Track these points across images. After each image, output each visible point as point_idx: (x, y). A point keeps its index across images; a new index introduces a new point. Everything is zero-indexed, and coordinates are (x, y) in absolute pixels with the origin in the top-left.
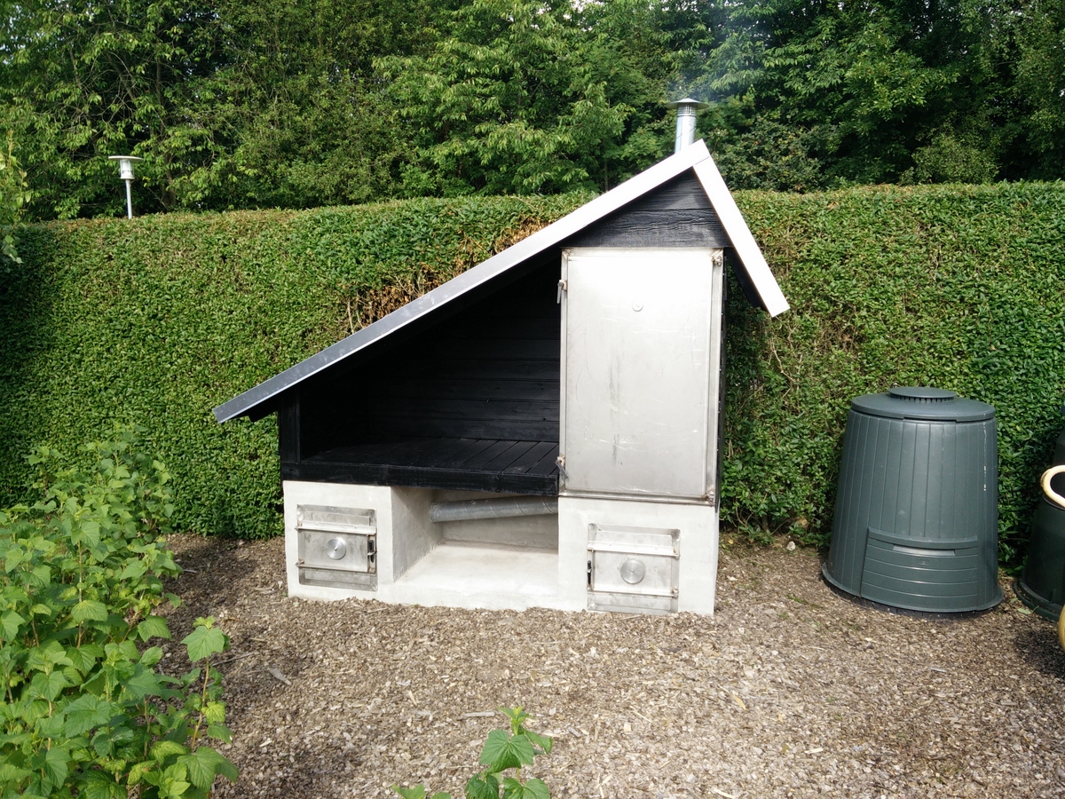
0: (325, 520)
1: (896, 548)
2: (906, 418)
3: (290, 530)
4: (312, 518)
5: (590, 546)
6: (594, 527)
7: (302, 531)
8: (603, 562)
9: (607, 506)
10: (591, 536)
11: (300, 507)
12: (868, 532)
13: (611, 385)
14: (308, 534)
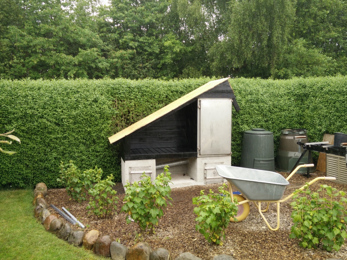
0: (138, 170)
1: (261, 162)
3: (127, 174)
4: (133, 170)
5: (205, 168)
6: (205, 164)
7: (131, 174)
8: (208, 172)
9: (208, 158)
10: (205, 166)
11: (130, 167)
12: (254, 159)
13: (211, 130)
14: (132, 175)
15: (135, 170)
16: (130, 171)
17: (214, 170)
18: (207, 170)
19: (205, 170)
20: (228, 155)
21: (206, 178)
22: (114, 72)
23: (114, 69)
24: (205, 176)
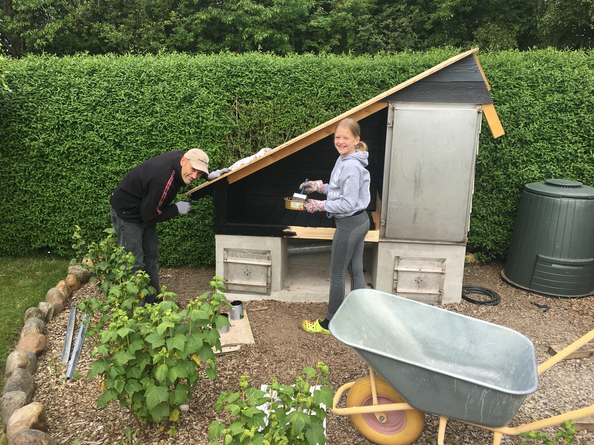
0: (241, 257)
1: (554, 265)
2: (562, 197)
3: (219, 262)
4: (232, 256)
5: (395, 269)
6: (398, 258)
7: (226, 263)
8: (402, 277)
9: (406, 246)
10: (396, 263)
11: (225, 249)
12: (538, 256)
13: (415, 181)
14: (230, 265)
15: (236, 256)
16: (226, 256)
17: (417, 275)
18: (400, 274)
19: (395, 274)
20: (458, 243)
21: (396, 290)
22: (339, 40)
23: (340, 33)
24: (395, 286)
